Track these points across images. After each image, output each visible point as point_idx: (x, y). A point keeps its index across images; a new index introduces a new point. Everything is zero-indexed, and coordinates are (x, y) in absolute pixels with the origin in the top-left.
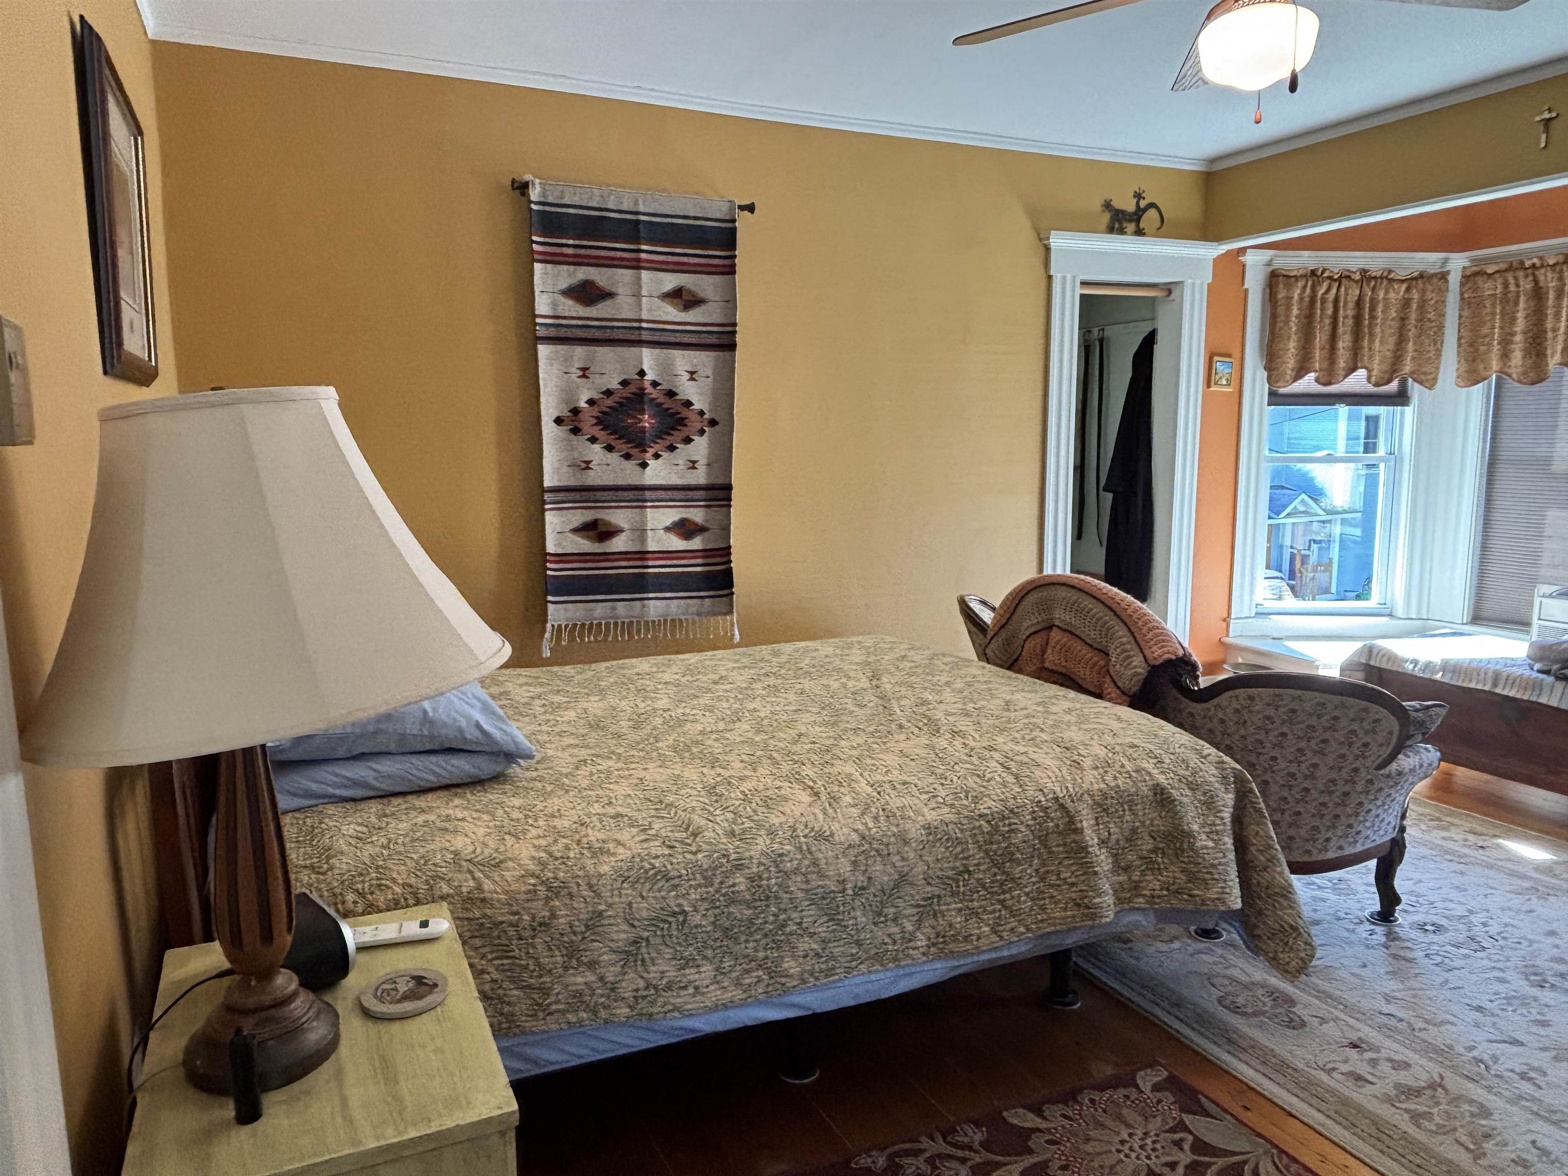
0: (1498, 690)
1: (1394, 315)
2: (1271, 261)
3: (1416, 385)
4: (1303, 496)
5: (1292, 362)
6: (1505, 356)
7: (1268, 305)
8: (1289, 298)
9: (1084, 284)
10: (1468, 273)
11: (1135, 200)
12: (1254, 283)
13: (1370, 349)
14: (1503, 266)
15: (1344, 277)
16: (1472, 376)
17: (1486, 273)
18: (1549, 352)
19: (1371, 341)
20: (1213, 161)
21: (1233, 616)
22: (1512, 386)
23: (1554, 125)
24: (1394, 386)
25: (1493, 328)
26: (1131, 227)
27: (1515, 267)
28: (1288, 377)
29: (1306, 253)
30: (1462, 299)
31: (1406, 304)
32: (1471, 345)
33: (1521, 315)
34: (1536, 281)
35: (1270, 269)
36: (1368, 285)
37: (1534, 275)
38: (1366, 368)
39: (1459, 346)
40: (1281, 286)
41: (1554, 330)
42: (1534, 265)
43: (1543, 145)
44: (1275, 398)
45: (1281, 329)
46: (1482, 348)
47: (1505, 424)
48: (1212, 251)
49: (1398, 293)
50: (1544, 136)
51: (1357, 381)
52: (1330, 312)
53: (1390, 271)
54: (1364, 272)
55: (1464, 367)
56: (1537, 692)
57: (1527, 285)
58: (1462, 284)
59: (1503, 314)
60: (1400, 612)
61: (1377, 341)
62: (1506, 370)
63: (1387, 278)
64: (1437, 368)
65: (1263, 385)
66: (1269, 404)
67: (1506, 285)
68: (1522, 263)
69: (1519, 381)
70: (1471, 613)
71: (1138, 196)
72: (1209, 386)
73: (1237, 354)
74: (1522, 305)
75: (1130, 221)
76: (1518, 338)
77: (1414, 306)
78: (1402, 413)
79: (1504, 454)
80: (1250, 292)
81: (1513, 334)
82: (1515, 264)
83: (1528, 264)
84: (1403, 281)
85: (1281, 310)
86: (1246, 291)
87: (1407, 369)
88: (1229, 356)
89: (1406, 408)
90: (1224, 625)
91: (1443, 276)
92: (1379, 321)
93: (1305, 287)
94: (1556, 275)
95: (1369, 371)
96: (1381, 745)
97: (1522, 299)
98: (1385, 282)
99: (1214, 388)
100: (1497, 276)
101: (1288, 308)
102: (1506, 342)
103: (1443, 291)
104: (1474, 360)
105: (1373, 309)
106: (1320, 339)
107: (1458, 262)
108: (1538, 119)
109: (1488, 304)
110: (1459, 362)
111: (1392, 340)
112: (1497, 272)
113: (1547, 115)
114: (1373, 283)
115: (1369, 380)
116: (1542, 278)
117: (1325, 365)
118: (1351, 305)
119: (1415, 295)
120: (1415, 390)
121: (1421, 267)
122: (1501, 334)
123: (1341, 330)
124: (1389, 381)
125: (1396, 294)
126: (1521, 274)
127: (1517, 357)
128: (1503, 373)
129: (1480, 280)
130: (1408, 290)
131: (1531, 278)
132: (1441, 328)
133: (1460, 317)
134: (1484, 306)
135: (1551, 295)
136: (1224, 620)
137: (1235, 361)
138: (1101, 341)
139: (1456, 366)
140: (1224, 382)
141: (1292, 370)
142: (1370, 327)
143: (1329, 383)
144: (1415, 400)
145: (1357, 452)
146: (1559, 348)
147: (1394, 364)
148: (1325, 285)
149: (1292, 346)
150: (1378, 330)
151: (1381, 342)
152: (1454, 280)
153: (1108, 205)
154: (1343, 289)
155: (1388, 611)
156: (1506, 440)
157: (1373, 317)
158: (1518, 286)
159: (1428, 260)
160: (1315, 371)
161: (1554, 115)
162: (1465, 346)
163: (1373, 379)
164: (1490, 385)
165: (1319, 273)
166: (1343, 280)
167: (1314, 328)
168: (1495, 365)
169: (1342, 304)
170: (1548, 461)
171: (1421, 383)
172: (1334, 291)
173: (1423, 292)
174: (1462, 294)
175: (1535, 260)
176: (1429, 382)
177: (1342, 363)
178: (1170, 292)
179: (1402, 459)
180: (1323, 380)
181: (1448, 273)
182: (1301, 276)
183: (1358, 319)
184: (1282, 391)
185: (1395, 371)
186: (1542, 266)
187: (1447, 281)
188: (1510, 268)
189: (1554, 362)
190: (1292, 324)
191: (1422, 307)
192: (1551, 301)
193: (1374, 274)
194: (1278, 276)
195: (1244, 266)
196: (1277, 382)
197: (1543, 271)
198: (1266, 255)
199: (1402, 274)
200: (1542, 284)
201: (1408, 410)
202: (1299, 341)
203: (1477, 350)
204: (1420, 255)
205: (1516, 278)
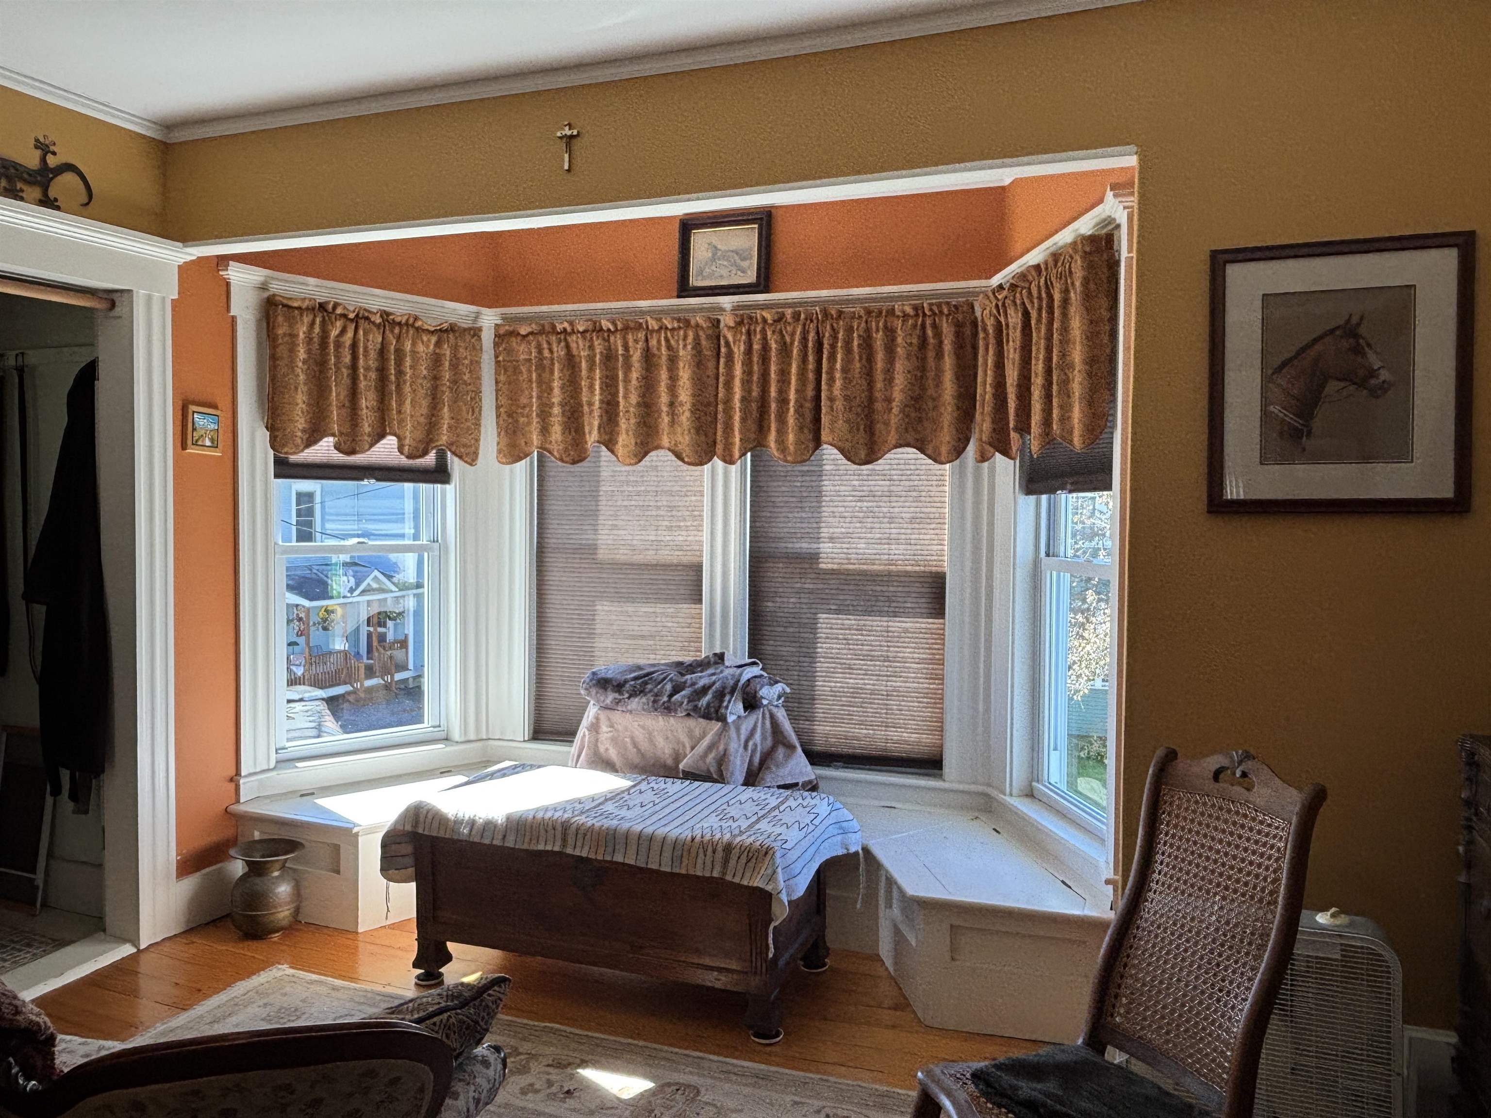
0: (569, 851)
1: (425, 372)
2: (265, 283)
3: (456, 459)
4: (376, 573)
5: (302, 420)
6: (545, 430)
7: (266, 344)
8: (293, 336)
10: (502, 331)
11: (38, 153)
12: (244, 309)
13: (399, 412)
14: (534, 327)
15: (361, 318)
16: (514, 452)
17: (519, 334)
18: (587, 429)
19: (401, 403)
20: (170, 125)
21: (243, 772)
22: (555, 465)
23: (577, 144)
24: (430, 459)
25: (531, 397)
27: (546, 329)
28: (298, 441)
29: (312, 281)
30: (497, 362)
31: (437, 360)
32: (510, 415)
33: (556, 384)
34: (568, 347)
35: (266, 295)
36: (392, 331)
37: (565, 339)
38: (395, 435)
39: (498, 416)
40: (280, 319)
41: (590, 404)
42: (565, 329)
43: (566, 167)
44: (284, 469)
45: (284, 376)
46: (522, 420)
47: (552, 507)
48: (176, 255)
49: (428, 347)
50: (566, 156)
51: (386, 451)
52: (347, 359)
53: (416, 319)
54: (385, 314)
55: (505, 441)
57: (559, 351)
58: (496, 345)
59: (540, 382)
60: (456, 735)
61: (408, 401)
62: (547, 446)
63: (410, 325)
64: (477, 440)
65: (266, 453)
66: (277, 476)
67: (539, 350)
68: (554, 327)
69: (562, 460)
70: (532, 727)
71: (44, 148)
72: (184, 447)
73: (225, 403)
74: (556, 374)
75: (33, 183)
76: (556, 410)
77: (447, 363)
78: (443, 493)
79: (551, 541)
80: (239, 322)
81: (551, 406)
82: (548, 328)
83: (559, 328)
84: (432, 332)
85: (283, 350)
86: (234, 318)
87: (444, 439)
88: (215, 407)
89: (447, 486)
90: (232, 786)
91: (476, 332)
92: (408, 377)
93: (313, 323)
94: (587, 344)
95: (400, 439)
97: (556, 366)
98: (411, 331)
99: (191, 450)
100: (531, 337)
101: (292, 350)
102: (544, 415)
103: (477, 349)
104: (513, 433)
105: (399, 362)
106: (336, 394)
107: (490, 319)
108: (559, 134)
109: (524, 369)
110: (499, 434)
111: (425, 403)
112: (532, 333)
113: (567, 132)
114: (397, 330)
115: (401, 450)
116: (573, 345)
117: (346, 429)
118: (373, 355)
119: (446, 350)
120: (455, 465)
121: (452, 319)
122: (538, 406)
123: (362, 384)
124: (425, 453)
125: (425, 347)
126: (553, 338)
127: (556, 432)
128: (543, 449)
129: (514, 341)
130: (438, 344)
131: (563, 344)
132: (478, 392)
133: (497, 382)
134: (521, 372)
135: (584, 365)
136: (231, 780)
137: (224, 414)
138: (21, 370)
139: (496, 439)
140: (208, 443)
141: (304, 431)
142: (398, 387)
143: (352, 452)
144: (456, 476)
145: (402, 536)
146: (596, 423)
147: (428, 433)
148: (339, 324)
149: (301, 399)
150: (407, 389)
151: (413, 406)
152: (487, 338)
154: (361, 332)
155: (443, 735)
156: (554, 525)
157: (400, 373)
158: (551, 351)
159: (458, 312)
160: (333, 435)
161: (575, 133)
162: (504, 416)
163: (406, 449)
164: (532, 463)
165: (330, 307)
166: (362, 323)
167: (328, 379)
168: (535, 439)
169: (361, 350)
170: (593, 549)
171: (460, 457)
172: (350, 334)
173: (455, 349)
174: (496, 357)
175: (566, 325)
176: (470, 457)
177: (366, 427)
178: (113, 305)
179: (447, 549)
180: (346, 447)
181: (480, 329)
182: (307, 309)
183: (382, 372)
184: (293, 458)
185: (431, 441)
186: (573, 332)
187: (480, 339)
188: (542, 332)
189: (592, 440)
190: (298, 370)
191: (455, 366)
192: (584, 373)
193: (398, 319)
194: (276, 305)
195: (228, 285)
196: (284, 446)
197: (574, 337)
198: (257, 275)
199: (430, 324)
200: (575, 352)
201: (450, 488)
202: (309, 394)
203: (517, 421)
204: (449, 304)
205: (549, 343)
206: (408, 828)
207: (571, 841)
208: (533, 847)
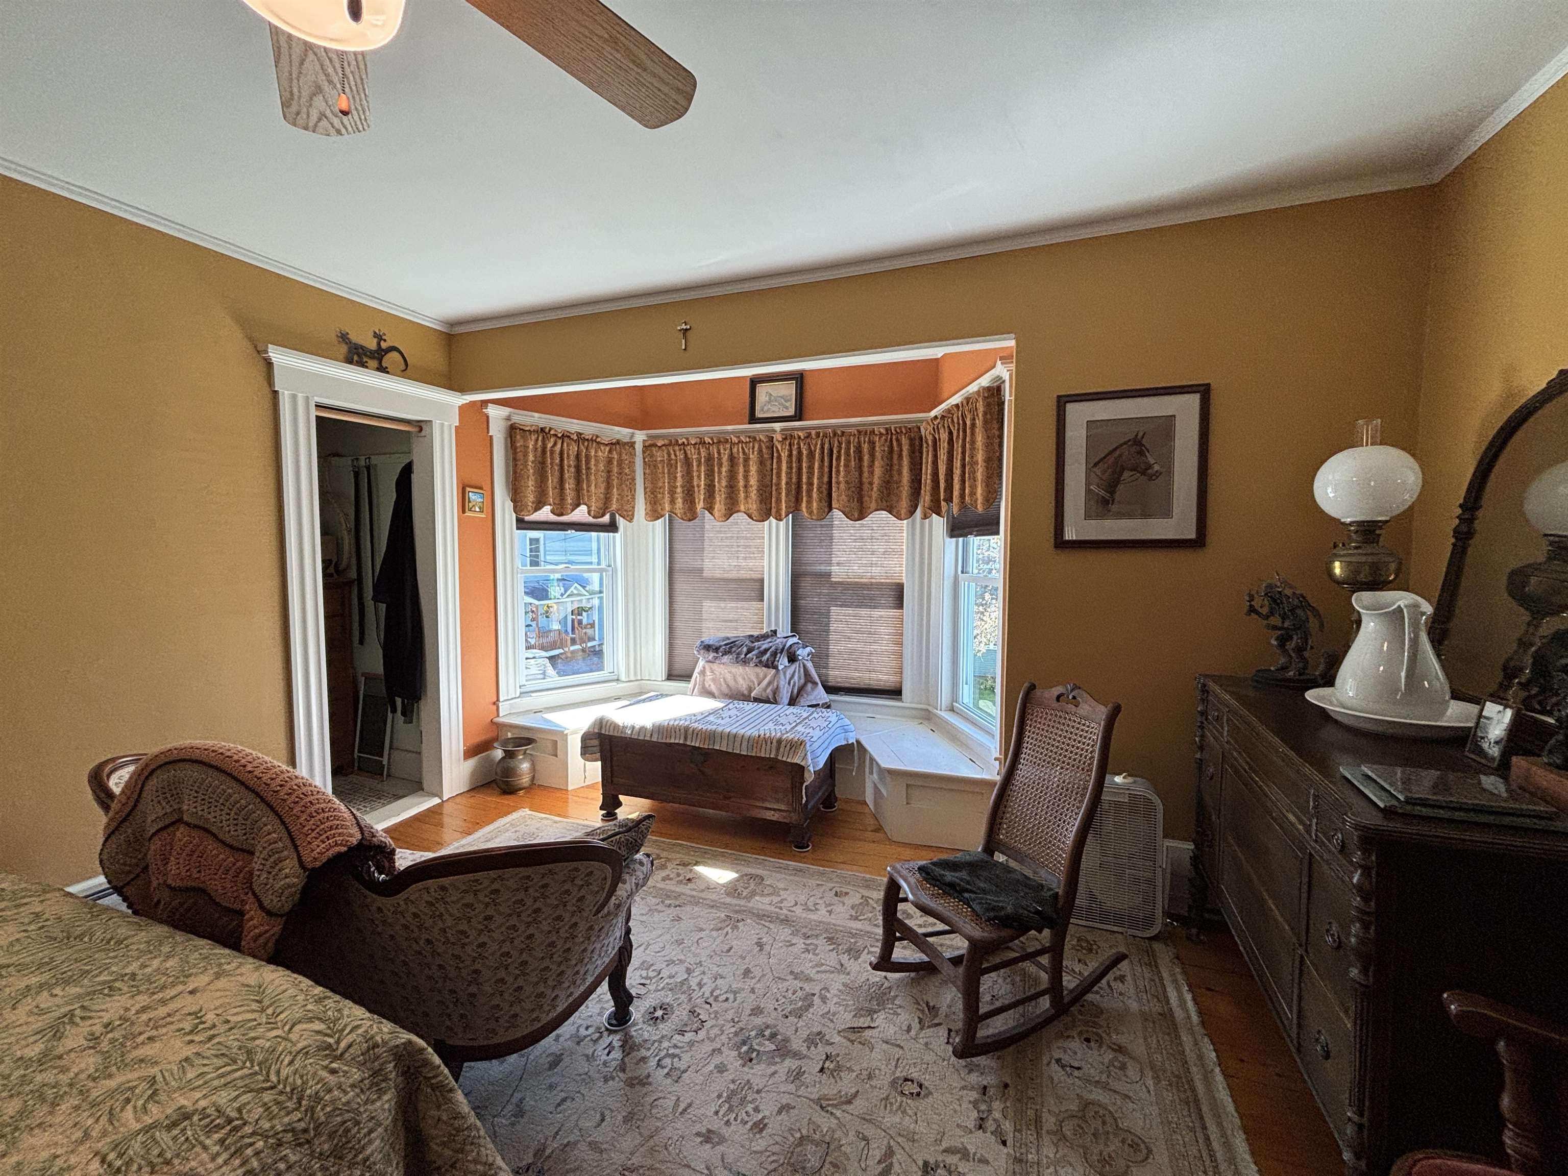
0: (688, 743)
1: (603, 468)
2: (510, 416)
3: (621, 519)
4: (576, 585)
5: (532, 496)
6: (673, 501)
7: (510, 452)
8: (526, 447)
9: (319, 406)
10: (647, 444)
11: (376, 340)
12: (497, 431)
13: (588, 491)
14: (666, 442)
15: (565, 436)
16: (655, 515)
17: (657, 445)
18: (697, 500)
19: (589, 486)
20: (453, 324)
21: (501, 699)
22: (678, 521)
23: (688, 333)
24: (606, 519)
25: (665, 483)
26: (374, 363)
27: (673, 443)
28: (530, 508)
29: (535, 414)
30: (644, 462)
31: (609, 461)
32: (652, 493)
33: (679, 475)
34: (685, 453)
35: (510, 423)
36: (583, 444)
37: (684, 448)
38: (586, 504)
39: (645, 494)
40: (518, 437)
41: (699, 486)
42: (684, 443)
43: (683, 348)
44: (522, 524)
45: (521, 470)
46: (659, 496)
47: (677, 546)
48: (457, 400)
50: (683, 341)
51: (581, 514)
52: (557, 461)
53: (597, 437)
54: (579, 434)
55: (649, 508)
56: (712, 742)
57: (681, 455)
58: (644, 452)
59: (669, 474)
60: (623, 678)
61: (593, 486)
62: (674, 511)
63: (594, 440)
64: (633, 507)
65: (511, 515)
66: (518, 528)
67: (669, 455)
68: (677, 441)
69: (682, 519)
70: (667, 672)
71: (379, 337)
72: (464, 512)
73: (487, 487)
74: (679, 469)
75: (373, 358)
76: (679, 490)
77: (615, 463)
78: (614, 538)
79: (677, 566)
80: (495, 439)
81: (676, 487)
83: (680, 442)
84: (607, 445)
85: (520, 456)
86: (492, 437)
87: (614, 507)
88: (481, 488)
90: (495, 707)
91: (632, 445)
92: (593, 471)
93: (537, 440)
94: (697, 451)
95: (589, 507)
96: (598, 892)
97: (679, 464)
98: (595, 444)
99: (468, 514)
100: (664, 448)
101: (526, 455)
102: (672, 492)
103: (633, 455)
104: (655, 503)
105: (588, 462)
106: (552, 481)
107: (640, 437)
108: (679, 328)
109: (660, 466)
110: (646, 504)
111: (603, 486)
112: (663, 445)
113: (684, 327)
114: (586, 444)
115: (589, 513)
116: (689, 452)
117: (558, 501)
118: (572, 458)
119: (615, 455)
120: (621, 522)
121: (618, 437)
122: (669, 487)
123: (566, 476)
124: (603, 515)
125: (603, 453)
126: (677, 448)
127: (679, 503)
128: (672, 512)
129: (654, 450)
130: (610, 451)
131: (682, 451)
132: (634, 479)
133: (644, 473)
134: (658, 468)
135: (695, 464)
136: (494, 703)
137: (487, 493)
138: (368, 468)
139: (644, 507)
140: (478, 510)
141: (533, 503)
142: (587, 475)
143: (562, 514)
144: (621, 529)
145: (591, 563)
146: (702, 497)
147: (605, 503)
148: (552, 440)
149: (531, 484)
150: (593, 477)
151: (596, 487)
152: (639, 447)
153: (344, 337)
154: (565, 445)
155: (616, 677)
156: (678, 556)
157: (588, 468)
158: (676, 455)
159: (622, 433)
160: (550, 505)
161: (688, 327)
162: (649, 493)
163: (592, 513)
164: (665, 520)
165: (547, 430)
166: (566, 439)
167: (546, 472)
168: (667, 507)
169: (566, 455)
170: (701, 570)
171: (624, 517)
172: (559, 446)
173: (620, 454)
174: (644, 459)
175: (684, 440)
176: (629, 516)
177: (569, 500)
178: (421, 429)
179: (616, 570)
180: (558, 512)
181: (635, 443)
182: (534, 431)
183: (578, 468)
184: (527, 518)
185: (607, 508)
186: (688, 444)
187: (634, 449)
188: (670, 444)
189: (700, 507)
190: (529, 467)
191: (620, 465)
192: (695, 468)
193: (587, 437)
194: (516, 429)
195: (488, 417)
196: (522, 511)
197: (689, 447)
198: (504, 411)
199: (605, 440)
200: (689, 456)
201: (617, 535)
202: (536, 481)
203: (656, 496)
204: (617, 428)
205: (674, 451)
206: (596, 731)
207: (689, 737)
208: (668, 741)
